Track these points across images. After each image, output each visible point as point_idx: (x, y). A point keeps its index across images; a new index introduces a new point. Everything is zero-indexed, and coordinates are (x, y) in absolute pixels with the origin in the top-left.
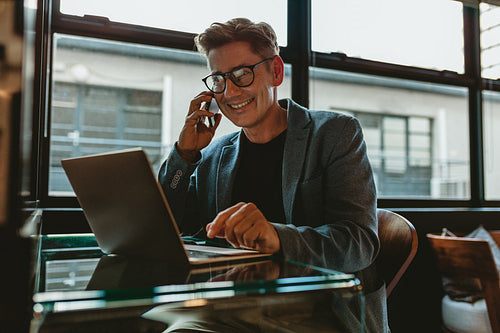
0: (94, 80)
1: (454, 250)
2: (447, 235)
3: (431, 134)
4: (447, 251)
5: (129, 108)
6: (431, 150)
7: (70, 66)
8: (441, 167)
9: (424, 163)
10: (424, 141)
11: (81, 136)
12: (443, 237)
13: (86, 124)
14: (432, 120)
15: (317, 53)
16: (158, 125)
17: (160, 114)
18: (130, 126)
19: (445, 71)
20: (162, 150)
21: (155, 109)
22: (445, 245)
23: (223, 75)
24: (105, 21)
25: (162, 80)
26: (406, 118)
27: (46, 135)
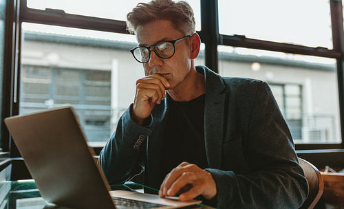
0: (63, 64)
1: (336, 183)
2: (329, 171)
3: (301, 96)
4: (330, 184)
5: (89, 82)
6: (301, 107)
7: (46, 54)
8: (308, 120)
9: (297, 117)
10: (296, 101)
11: (55, 103)
12: (326, 173)
13: (58, 94)
14: (301, 87)
15: (224, 35)
16: (109, 94)
17: (110, 87)
18: (88, 95)
19: (319, 48)
20: (112, 112)
21: (106, 83)
22: (329, 180)
23: (148, 48)
24: (61, 12)
25: (111, 63)
26: (283, 85)
27: (15, 101)
